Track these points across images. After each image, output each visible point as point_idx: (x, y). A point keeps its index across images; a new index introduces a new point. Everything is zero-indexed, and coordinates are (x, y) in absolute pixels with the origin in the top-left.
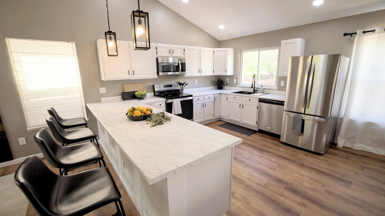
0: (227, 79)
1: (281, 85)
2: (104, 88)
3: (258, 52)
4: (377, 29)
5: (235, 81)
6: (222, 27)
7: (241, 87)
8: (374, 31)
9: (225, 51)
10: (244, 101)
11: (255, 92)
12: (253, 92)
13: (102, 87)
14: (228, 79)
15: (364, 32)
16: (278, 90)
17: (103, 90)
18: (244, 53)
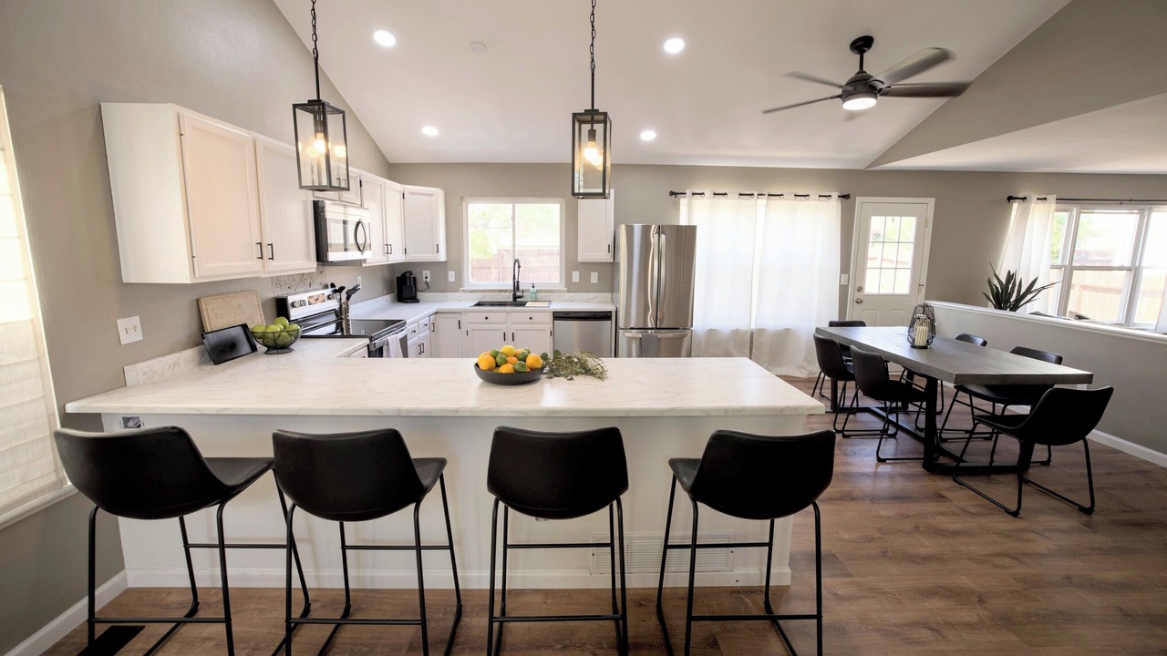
0: (424, 272)
1: (574, 281)
2: (136, 320)
3: (510, 206)
4: (708, 193)
5: (452, 276)
6: (430, 131)
7: (472, 291)
8: (703, 194)
9: (432, 195)
10: (513, 323)
11: (518, 300)
12: (511, 300)
13: (126, 314)
14: (427, 273)
15: (693, 194)
16: (568, 291)
17: (130, 330)
18: (469, 205)
